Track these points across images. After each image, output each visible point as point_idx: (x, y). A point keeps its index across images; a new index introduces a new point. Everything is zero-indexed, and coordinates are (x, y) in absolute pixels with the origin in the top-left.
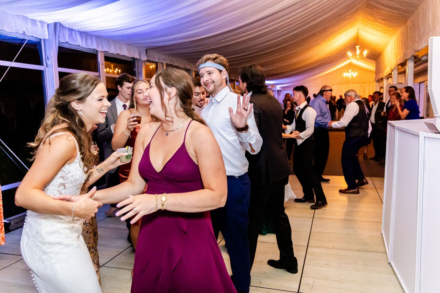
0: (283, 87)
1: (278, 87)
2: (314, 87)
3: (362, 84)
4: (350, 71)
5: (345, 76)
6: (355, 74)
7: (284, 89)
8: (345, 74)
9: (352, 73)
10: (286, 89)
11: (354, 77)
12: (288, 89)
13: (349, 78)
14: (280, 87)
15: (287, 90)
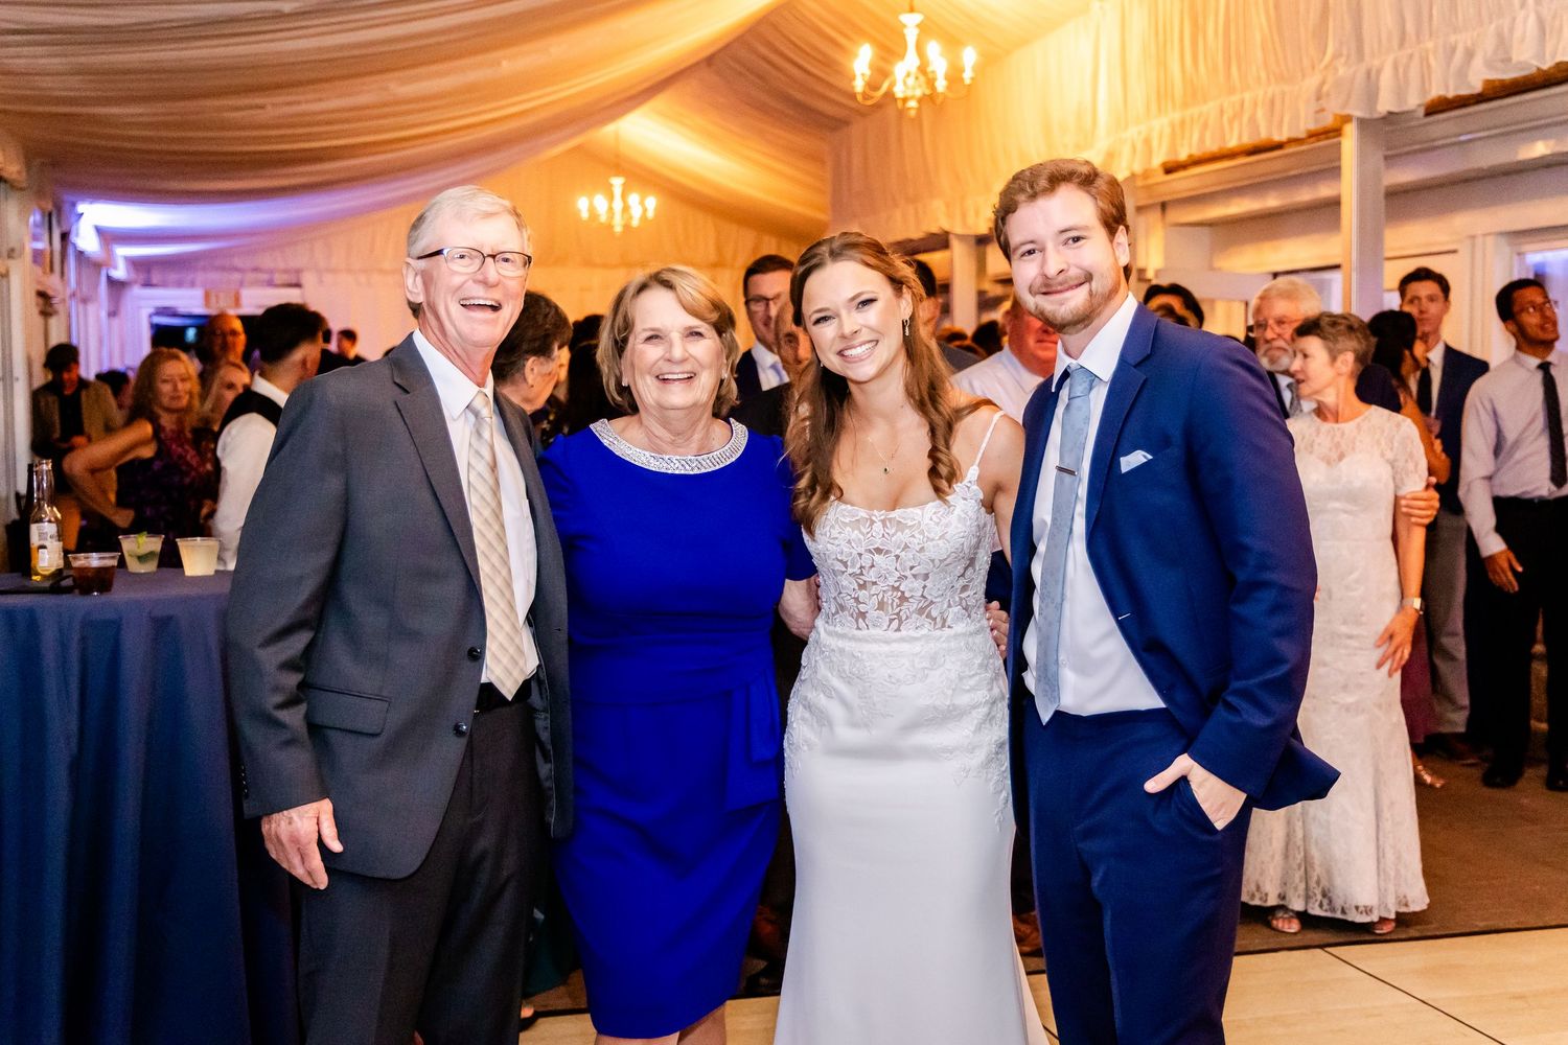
0: (136, 264)
2: (349, 271)
4: (617, 182)
5: (585, 215)
6: (644, 206)
7: (142, 277)
8: (591, 205)
9: (634, 199)
10: (156, 278)
12: (172, 276)
13: (610, 227)
14: (127, 260)
15: (164, 285)
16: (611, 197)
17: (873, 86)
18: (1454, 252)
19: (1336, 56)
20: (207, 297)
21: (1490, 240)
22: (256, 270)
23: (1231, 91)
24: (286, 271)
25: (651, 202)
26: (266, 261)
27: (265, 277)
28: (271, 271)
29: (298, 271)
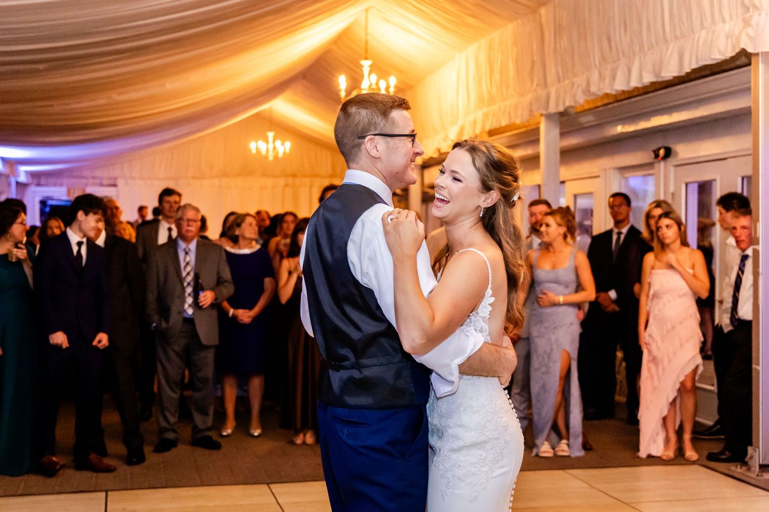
0: (33, 175)
2: (142, 178)
3: (290, 180)
4: (271, 135)
5: (254, 151)
6: (284, 147)
7: (35, 181)
8: (257, 146)
9: (278, 143)
10: (43, 181)
11: (280, 155)
12: (52, 180)
13: (266, 157)
14: (27, 173)
15: (47, 185)
16: (267, 142)
17: (348, 92)
18: (598, 177)
19: (538, 85)
20: (69, 191)
21: (612, 171)
22: (94, 178)
23: (504, 99)
24: (109, 178)
25: (288, 145)
26: (99, 173)
27: (98, 181)
28: (101, 179)
29: (116, 178)
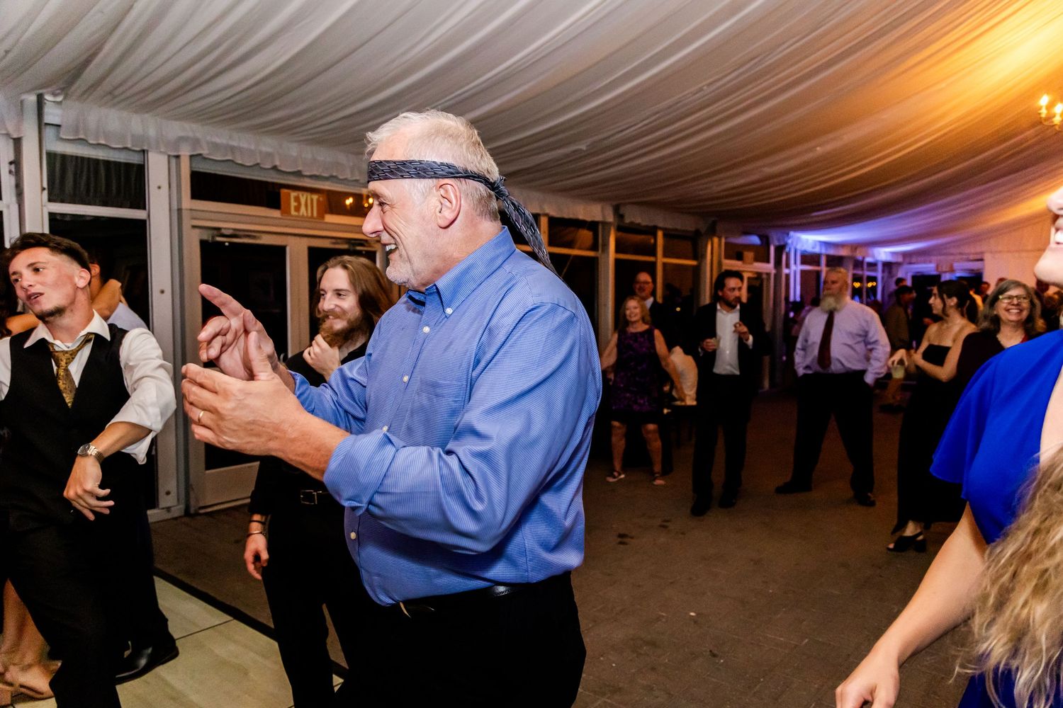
0: (906, 255)
1: (883, 254)
2: (1009, 252)
7: (907, 260)
10: (914, 260)
12: (921, 259)
14: (893, 254)
15: (917, 262)
20: (937, 267)
22: (961, 254)
24: (976, 254)
26: (966, 249)
27: (966, 257)
28: (969, 254)
29: (982, 253)
